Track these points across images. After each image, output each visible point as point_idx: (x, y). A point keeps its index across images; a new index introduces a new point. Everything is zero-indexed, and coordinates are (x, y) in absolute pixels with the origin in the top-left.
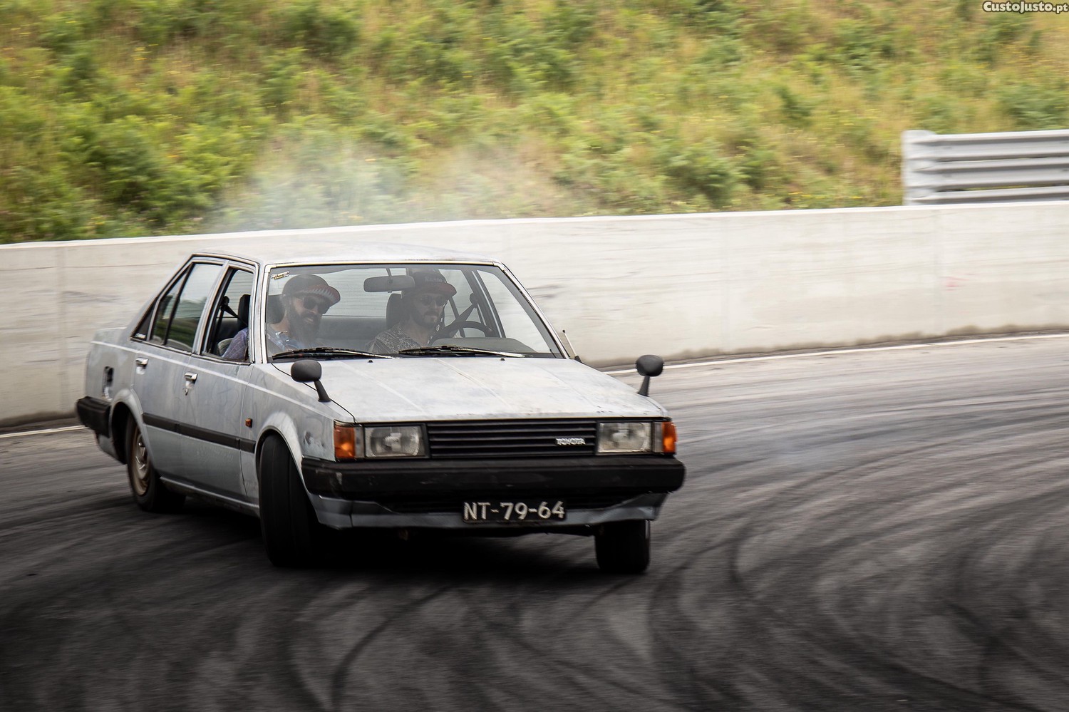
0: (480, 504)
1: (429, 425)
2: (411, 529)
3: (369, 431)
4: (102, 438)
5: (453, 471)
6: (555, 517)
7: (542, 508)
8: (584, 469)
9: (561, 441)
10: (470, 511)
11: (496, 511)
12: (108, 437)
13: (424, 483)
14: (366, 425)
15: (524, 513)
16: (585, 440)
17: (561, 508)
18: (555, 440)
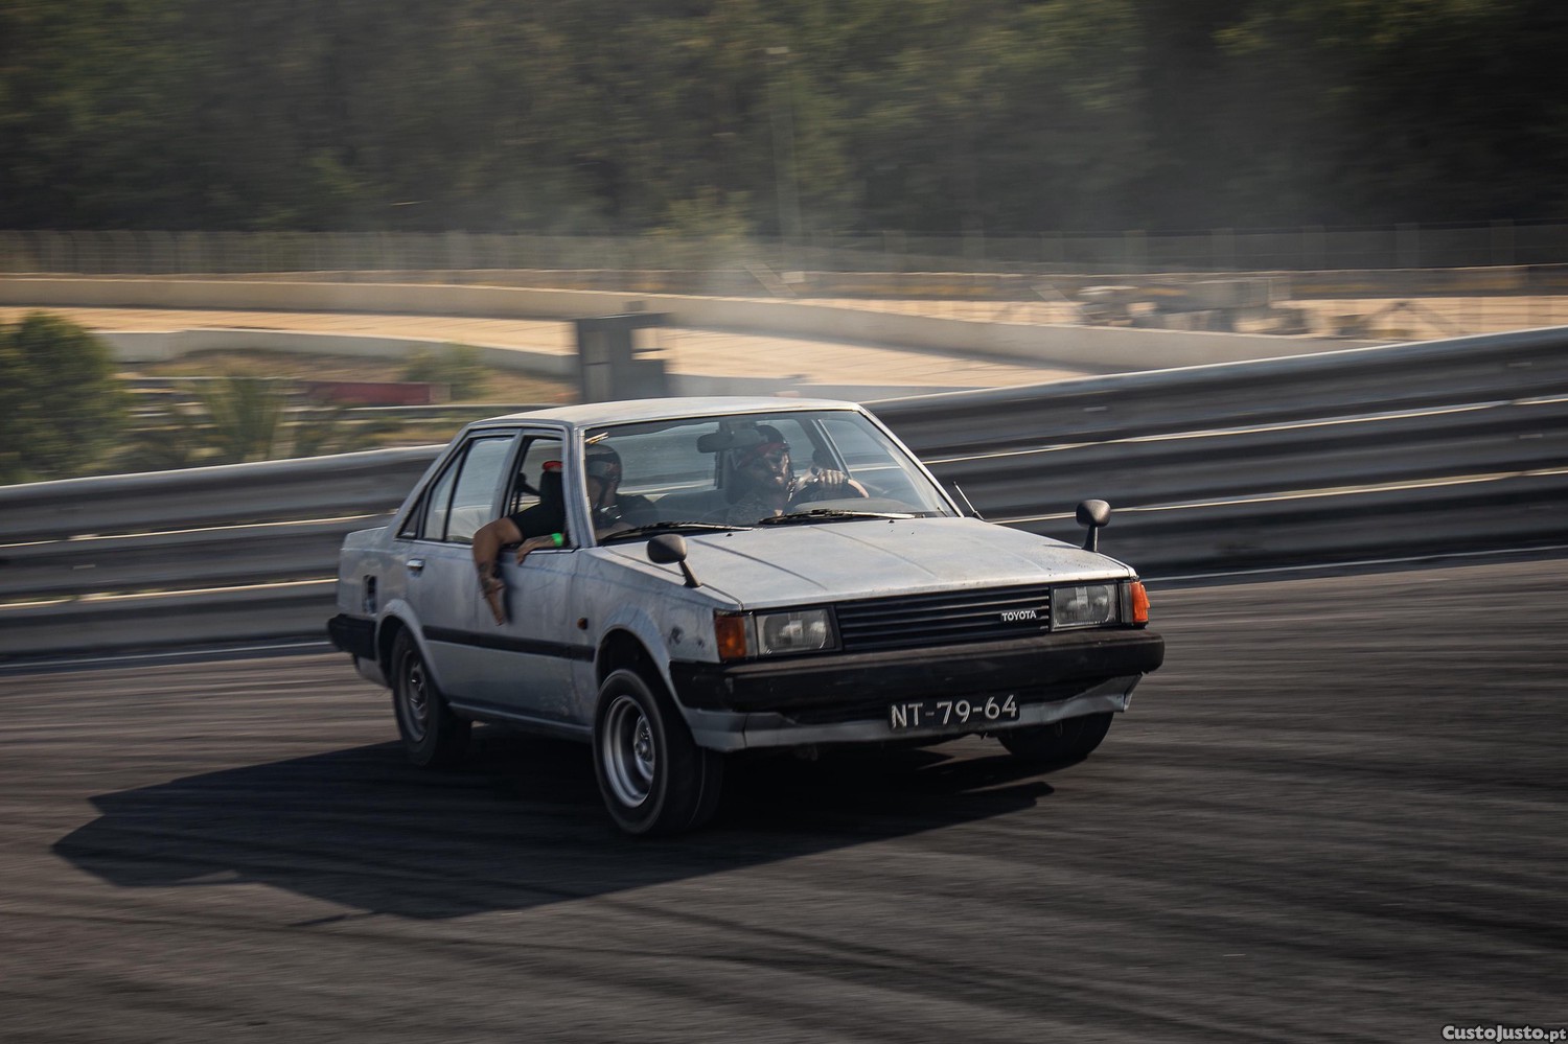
0: (910, 706)
1: (839, 607)
2: (821, 746)
3: (761, 620)
4: (363, 662)
5: (876, 665)
6: (1005, 716)
7: (989, 706)
8: (1041, 650)
9: (1007, 615)
10: (899, 715)
11: (933, 714)
12: (372, 658)
13: (839, 683)
14: (757, 612)
15: (967, 713)
16: (1039, 613)
17: (1013, 704)
18: (1000, 615)
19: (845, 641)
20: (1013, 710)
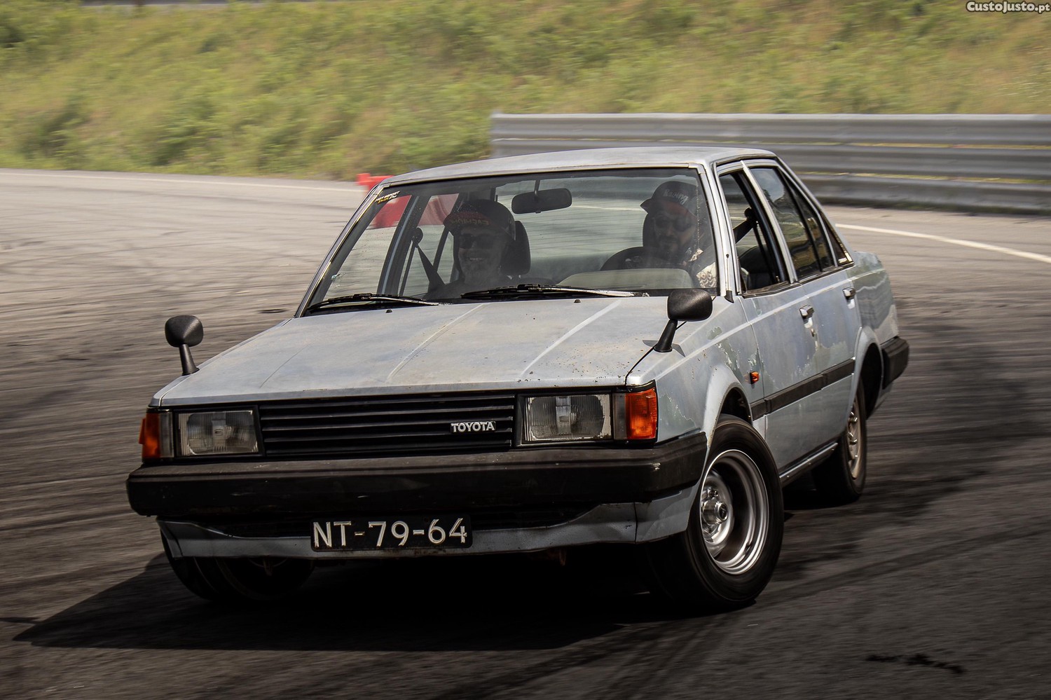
0: (336, 524)
1: (264, 408)
6: (454, 541)
7: (433, 528)
9: (458, 426)
10: (322, 533)
11: (363, 534)
14: (177, 410)
15: (405, 536)
16: (497, 425)
17: (463, 528)
18: (450, 424)
19: (269, 446)
20: (463, 535)
